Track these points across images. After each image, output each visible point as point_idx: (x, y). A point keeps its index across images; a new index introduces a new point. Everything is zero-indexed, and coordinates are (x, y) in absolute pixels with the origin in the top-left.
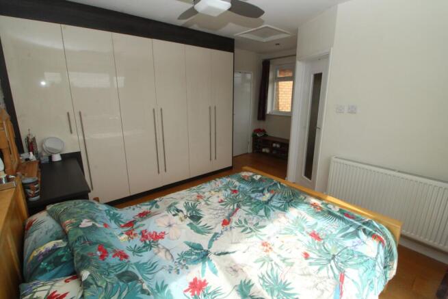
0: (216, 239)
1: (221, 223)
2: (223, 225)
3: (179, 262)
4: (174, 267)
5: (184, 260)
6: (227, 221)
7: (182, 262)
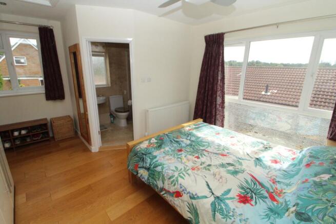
0: (196, 195)
1: (180, 198)
2: (181, 196)
3: (233, 216)
4: (239, 218)
5: (229, 213)
6: (175, 194)
7: (231, 214)
